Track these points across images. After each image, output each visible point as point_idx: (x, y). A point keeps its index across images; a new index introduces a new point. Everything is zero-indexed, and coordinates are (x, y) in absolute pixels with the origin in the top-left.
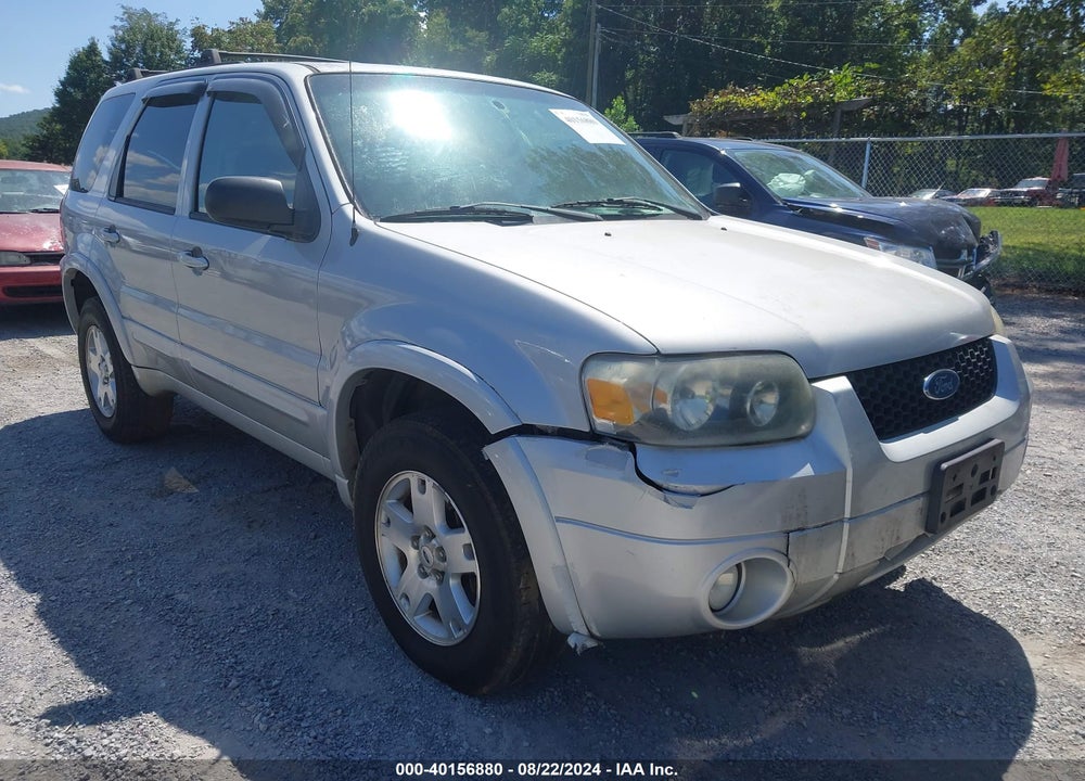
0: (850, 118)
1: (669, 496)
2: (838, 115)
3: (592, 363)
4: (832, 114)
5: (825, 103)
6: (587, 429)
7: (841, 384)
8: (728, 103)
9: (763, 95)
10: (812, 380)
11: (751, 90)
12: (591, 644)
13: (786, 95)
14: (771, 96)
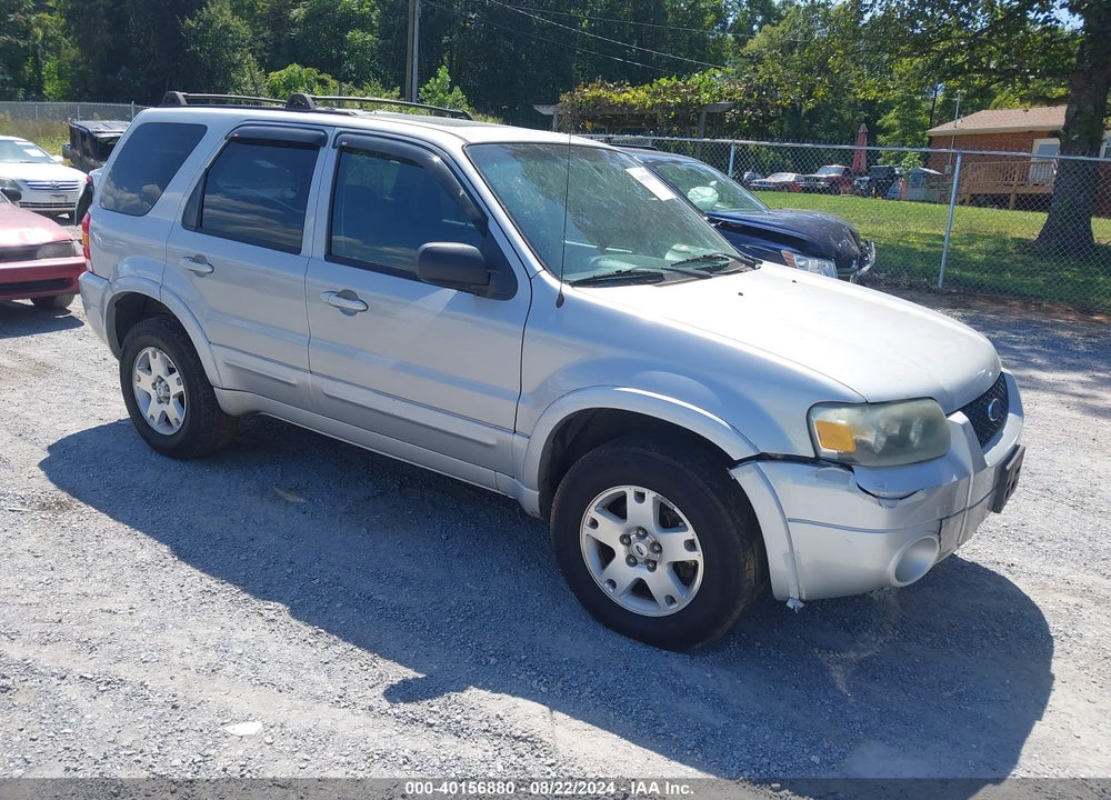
0: (715, 121)
1: (882, 501)
2: (703, 117)
3: (816, 409)
4: (698, 116)
5: (692, 105)
6: (812, 455)
7: (959, 418)
8: (599, 97)
9: (634, 93)
10: (948, 415)
11: (620, 86)
12: (802, 605)
13: (656, 94)
14: (641, 94)
